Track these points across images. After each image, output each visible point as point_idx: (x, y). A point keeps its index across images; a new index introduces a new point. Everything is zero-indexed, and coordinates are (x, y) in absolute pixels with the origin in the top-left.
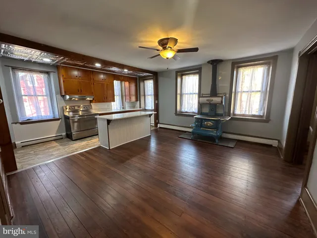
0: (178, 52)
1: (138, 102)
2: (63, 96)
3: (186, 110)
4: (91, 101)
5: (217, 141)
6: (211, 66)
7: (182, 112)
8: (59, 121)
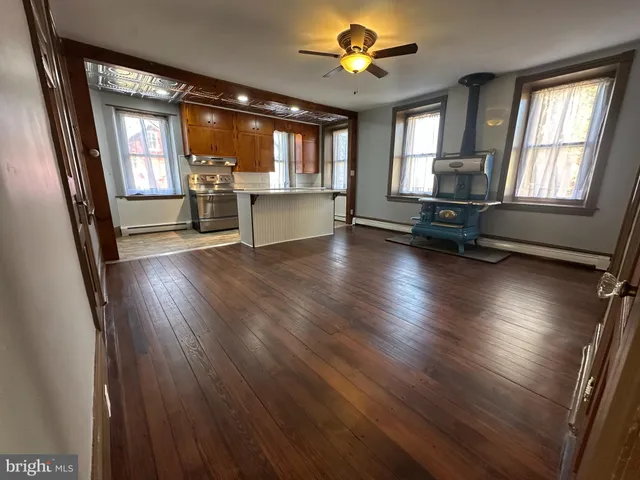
0: (376, 57)
1: (320, 174)
2: (188, 157)
3: (411, 190)
4: (233, 169)
5: (461, 249)
6: (466, 90)
7: (402, 194)
8: (182, 201)
